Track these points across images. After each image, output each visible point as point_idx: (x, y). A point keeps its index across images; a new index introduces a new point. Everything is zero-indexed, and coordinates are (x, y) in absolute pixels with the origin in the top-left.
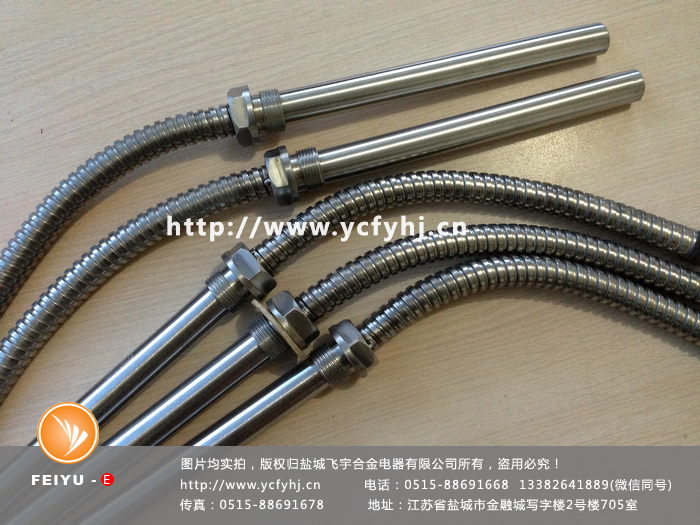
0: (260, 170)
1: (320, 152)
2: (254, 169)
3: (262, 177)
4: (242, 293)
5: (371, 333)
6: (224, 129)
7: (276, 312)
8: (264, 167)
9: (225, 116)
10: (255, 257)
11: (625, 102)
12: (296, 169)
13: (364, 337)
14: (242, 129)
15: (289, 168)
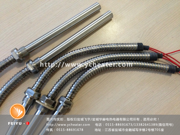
0: (26, 68)
1: (40, 58)
2: (25, 68)
3: (27, 69)
4: (33, 100)
5: (68, 97)
6: (13, 61)
7: (42, 102)
8: (27, 67)
9: (12, 58)
10: (33, 90)
11: (110, 19)
12: (35, 64)
13: (67, 99)
14: (17, 59)
15: (33, 65)
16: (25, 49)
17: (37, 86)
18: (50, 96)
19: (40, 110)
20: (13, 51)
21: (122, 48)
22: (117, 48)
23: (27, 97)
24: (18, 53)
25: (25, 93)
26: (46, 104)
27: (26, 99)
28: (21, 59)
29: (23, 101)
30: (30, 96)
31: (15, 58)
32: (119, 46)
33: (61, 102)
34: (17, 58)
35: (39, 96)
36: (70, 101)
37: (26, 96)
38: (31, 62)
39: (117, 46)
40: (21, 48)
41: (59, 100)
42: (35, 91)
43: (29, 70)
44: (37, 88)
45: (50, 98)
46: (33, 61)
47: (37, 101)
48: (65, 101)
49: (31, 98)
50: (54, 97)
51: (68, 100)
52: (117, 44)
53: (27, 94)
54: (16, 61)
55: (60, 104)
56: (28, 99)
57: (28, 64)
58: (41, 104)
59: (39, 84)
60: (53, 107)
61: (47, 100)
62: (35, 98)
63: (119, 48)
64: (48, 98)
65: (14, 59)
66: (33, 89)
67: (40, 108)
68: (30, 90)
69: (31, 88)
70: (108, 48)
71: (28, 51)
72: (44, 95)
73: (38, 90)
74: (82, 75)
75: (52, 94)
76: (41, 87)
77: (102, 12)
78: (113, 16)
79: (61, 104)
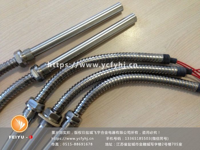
2: (28, 74)
3: (31, 76)
4: (35, 113)
5: (77, 113)
6: (16, 65)
7: (46, 116)
8: (31, 73)
9: (15, 61)
10: (36, 101)
11: (132, 23)
12: (41, 71)
13: (75, 114)
14: (21, 64)
15: (38, 71)
16: (31, 51)
17: (41, 97)
18: (56, 110)
19: (43, 125)
20: (15, 53)
21: (144, 58)
22: (138, 58)
23: (29, 109)
24: (22, 55)
25: (26, 104)
26: (50, 119)
27: (27, 111)
28: (25, 63)
29: (23, 112)
30: (32, 109)
31: (17, 61)
32: (141, 56)
33: (68, 118)
34: (20, 62)
35: (43, 108)
36: (79, 117)
37: (28, 107)
38: (36, 68)
39: (139, 56)
40: (26, 50)
41: (66, 115)
42: (39, 102)
43: (34, 77)
44: (41, 99)
45: (55, 112)
46: (38, 67)
47: (39, 115)
48: (72, 117)
49: (33, 111)
50: (60, 111)
51: (77, 116)
52: (139, 54)
53: (28, 105)
54: (18, 65)
55: (66, 120)
56: (29, 111)
57: (32, 70)
58: (44, 118)
59: (43, 94)
60: (58, 123)
61: (52, 114)
62: (38, 111)
63: (142, 58)
64: (53, 111)
65: (17, 63)
66: (36, 99)
67: (43, 122)
68: (32, 101)
69: (34, 99)
70: (128, 58)
71: (33, 54)
72: (48, 108)
73: (42, 101)
74: (95, 87)
75: (58, 107)
76: (46, 98)
77: (124, 14)
78: (137, 20)
79: (68, 120)
